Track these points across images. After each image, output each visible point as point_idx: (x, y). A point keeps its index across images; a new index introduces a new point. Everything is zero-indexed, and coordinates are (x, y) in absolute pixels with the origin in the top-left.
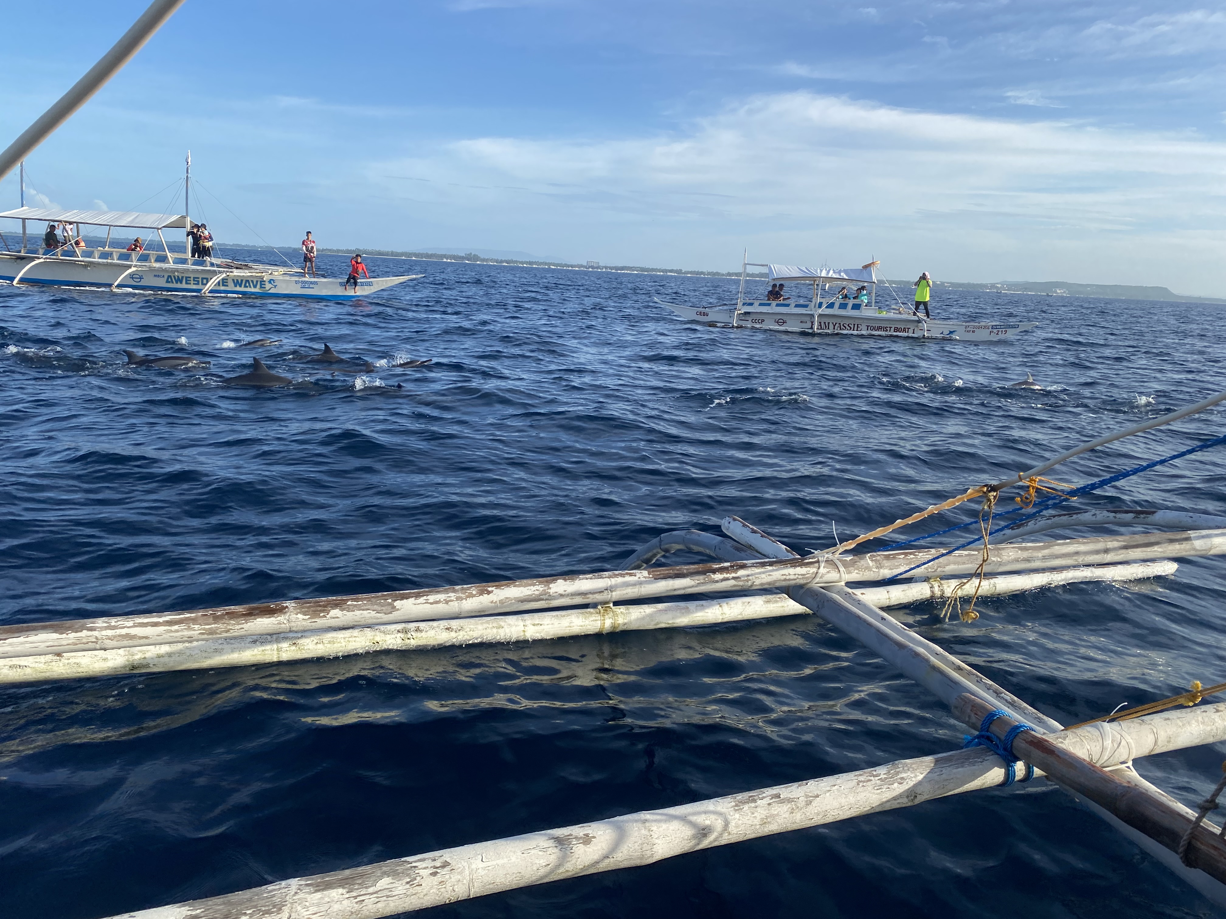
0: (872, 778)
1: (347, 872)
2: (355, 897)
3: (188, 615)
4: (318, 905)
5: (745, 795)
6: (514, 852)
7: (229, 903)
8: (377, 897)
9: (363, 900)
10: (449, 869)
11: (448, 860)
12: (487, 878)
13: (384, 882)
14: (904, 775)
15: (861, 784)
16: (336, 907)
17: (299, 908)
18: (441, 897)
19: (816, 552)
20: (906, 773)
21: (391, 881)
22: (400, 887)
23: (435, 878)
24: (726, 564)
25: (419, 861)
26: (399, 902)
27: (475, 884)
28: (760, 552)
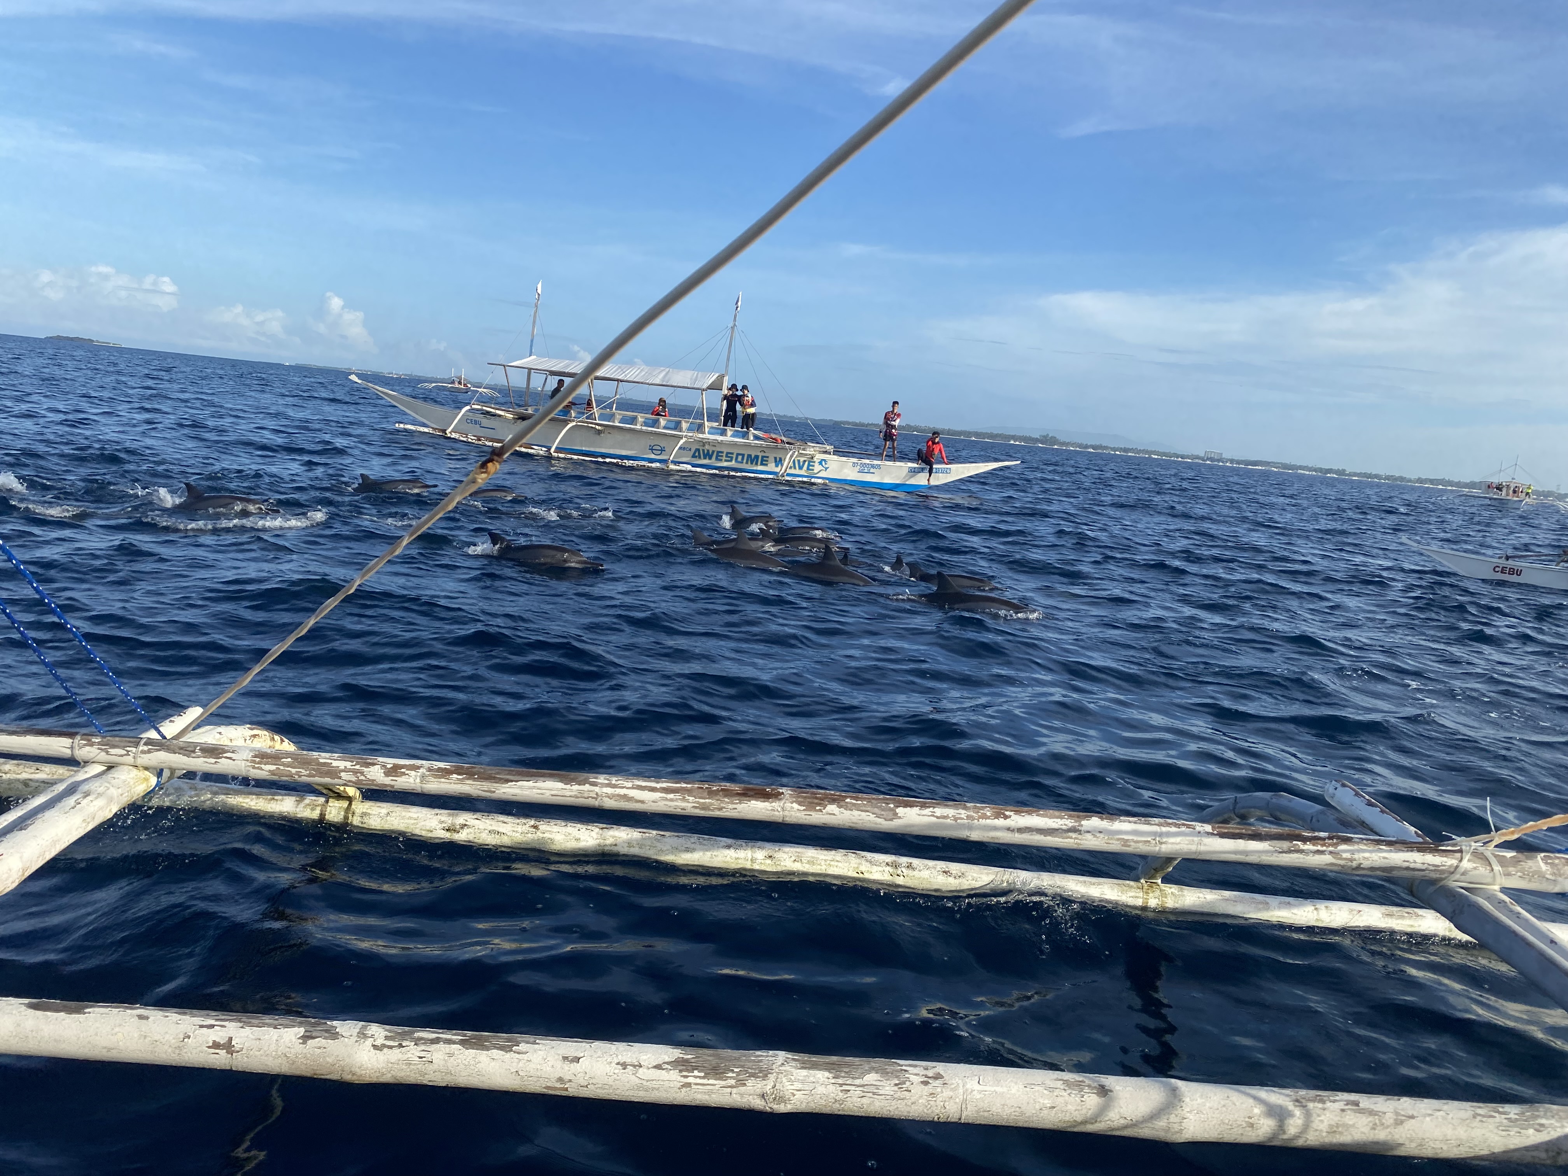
0: (1496, 1115)
1: (834, 1058)
2: (841, 1085)
3: (684, 785)
4: (803, 1082)
6: (1016, 1083)
7: (719, 1057)
8: (864, 1092)
9: (849, 1091)
10: (941, 1082)
11: (942, 1073)
12: (982, 1104)
13: (871, 1078)
14: (1543, 1121)
15: (1479, 1118)
16: (821, 1090)
17: (784, 1080)
18: (930, 1111)
19: (1458, 839)
20: (1547, 1119)
21: (879, 1078)
22: (888, 1087)
23: (926, 1087)
24: (1322, 834)
25: (910, 1066)
26: (884, 1103)
27: (968, 1106)
28: (1372, 827)
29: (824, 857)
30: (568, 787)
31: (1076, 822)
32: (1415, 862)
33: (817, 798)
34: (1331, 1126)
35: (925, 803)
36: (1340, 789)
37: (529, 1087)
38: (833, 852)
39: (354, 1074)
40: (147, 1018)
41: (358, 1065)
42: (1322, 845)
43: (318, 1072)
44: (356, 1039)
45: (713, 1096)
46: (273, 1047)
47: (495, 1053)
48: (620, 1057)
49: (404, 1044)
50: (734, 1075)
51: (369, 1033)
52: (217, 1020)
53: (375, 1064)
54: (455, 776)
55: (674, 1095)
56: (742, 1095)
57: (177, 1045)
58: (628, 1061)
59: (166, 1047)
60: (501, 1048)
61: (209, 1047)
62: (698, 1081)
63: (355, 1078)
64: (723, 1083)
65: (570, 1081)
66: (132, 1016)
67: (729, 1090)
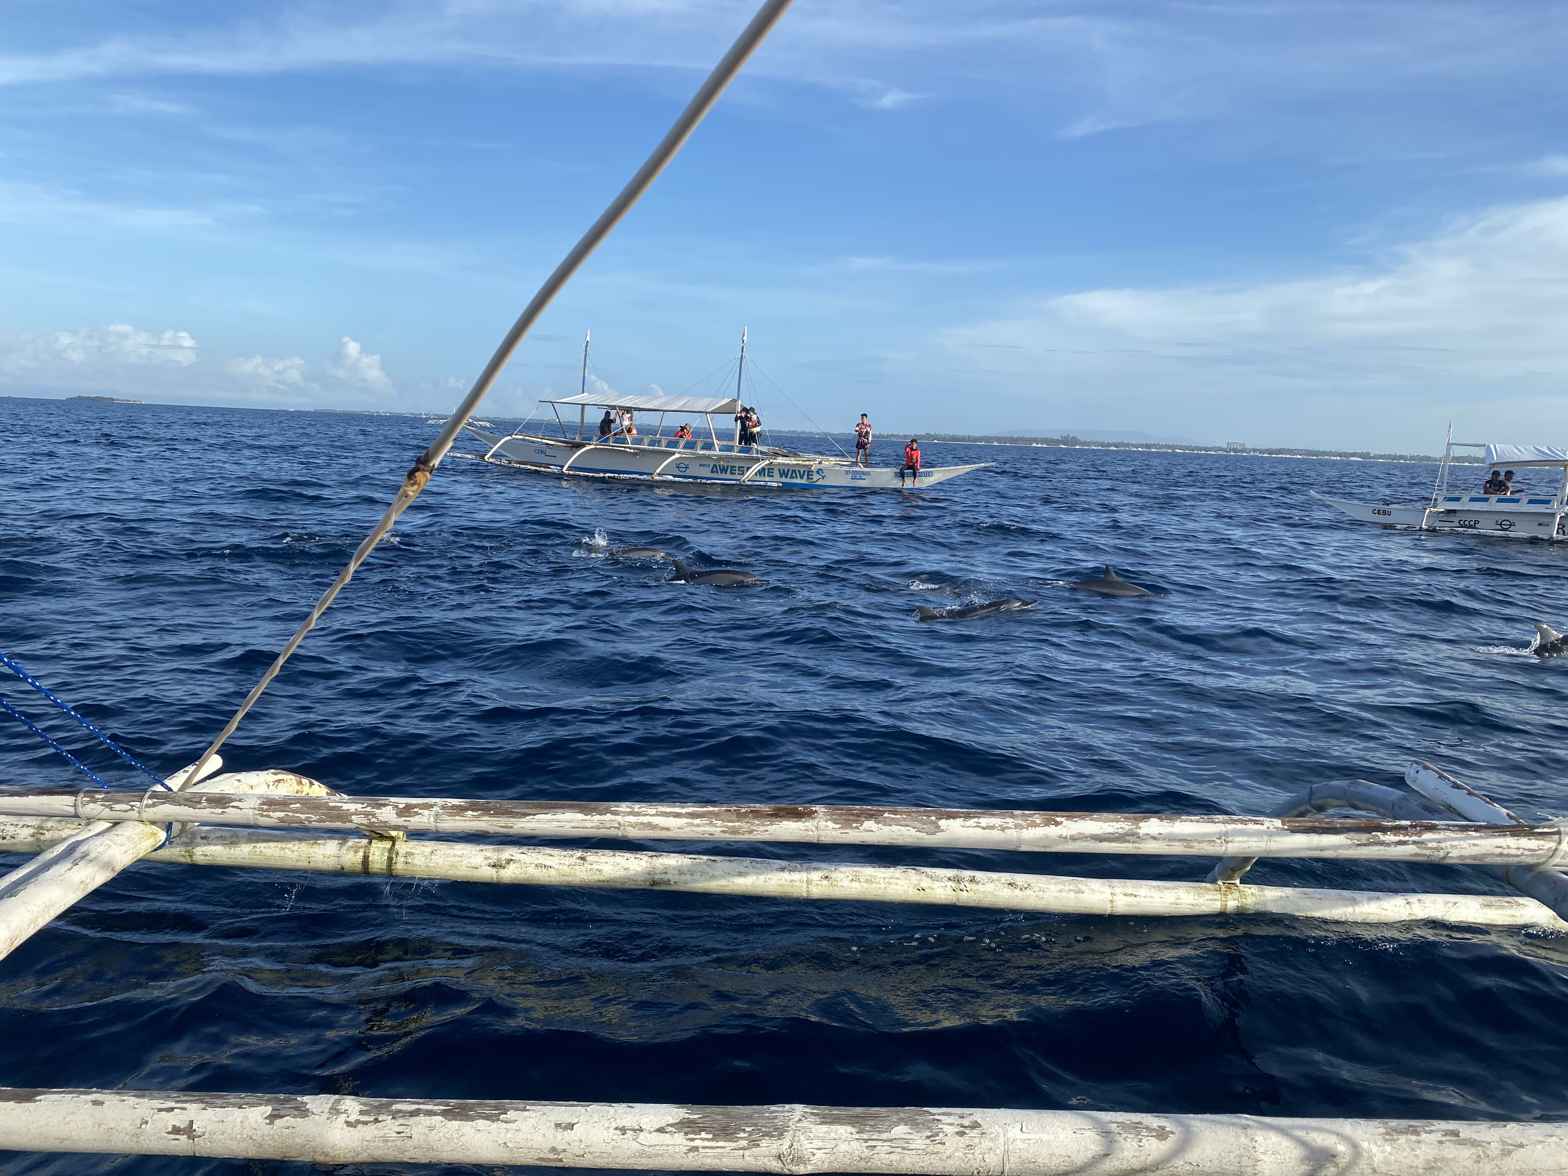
1: (858, 1110)
2: (866, 1141)
3: (711, 809)
4: (823, 1139)
5: (1404, 1123)
6: (1064, 1129)
7: (728, 1115)
8: (892, 1147)
9: (875, 1147)
10: (979, 1132)
11: (980, 1121)
12: (1027, 1155)
13: (901, 1130)
16: (843, 1147)
17: (802, 1138)
18: (968, 1165)
19: (1555, 819)
21: (909, 1131)
22: (919, 1141)
23: (962, 1139)
24: (1404, 823)
25: (943, 1114)
26: (916, 1159)
27: (1012, 1159)
28: (1460, 810)
29: (883, 875)
30: (589, 817)
31: (1133, 824)
32: (1509, 847)
33: (853, 815)
34: (1428, 1161)
35: (969, 813)
36: (1422, 771)
37: (520, 1159)
38: (892, 869)
39: (326, 1155)
40: (102, 1103)
41: (331, 1144)
42: (1405, 835)
43: (287, 1155)
44: (327, 1115)
45: (724, 1159)
46: (238, 1130)
47: (481, 1123)
48: (618, 1121)
49: (380, 1119)
50: (746, 1135)
51: (342, 1108)
52: (177, 1102)
53: (349, 1142)
54: (470, 813)
55: (681, 1161)
56: (756, 1157)
57: (134, 1132)
58: (628, 1124)
59: (123, 1135)
60: (488, 1118)
61: (169, 1133)
62: (706, 1144)
63: (328, 1159)
64: (733, 1145)
65: (564, 1151)
66: (86, 1102)
67: (741, 1152)
